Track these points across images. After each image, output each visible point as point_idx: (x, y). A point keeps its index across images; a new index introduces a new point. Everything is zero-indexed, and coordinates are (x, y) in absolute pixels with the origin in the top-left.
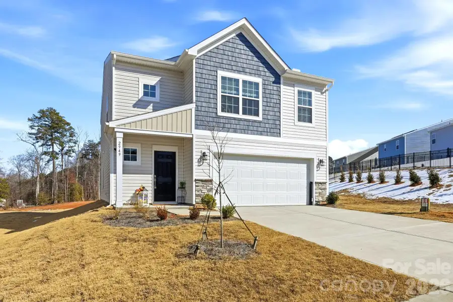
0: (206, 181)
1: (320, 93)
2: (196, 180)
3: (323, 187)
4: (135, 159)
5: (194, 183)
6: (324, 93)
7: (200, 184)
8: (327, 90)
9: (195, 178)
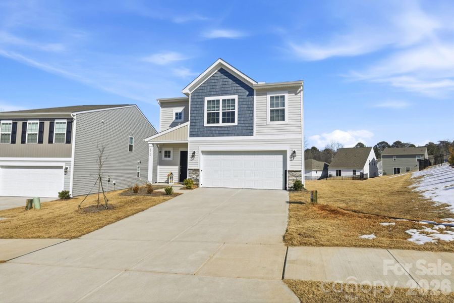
0: (195, 170)
1: (294, 94)
2: (189, 169)
3: (298, 174)
4: (169, 157)
5: (188, 171)
6: (298, 93)
7: (192, 171)
8: (302, 90)
9: (188, 168)
